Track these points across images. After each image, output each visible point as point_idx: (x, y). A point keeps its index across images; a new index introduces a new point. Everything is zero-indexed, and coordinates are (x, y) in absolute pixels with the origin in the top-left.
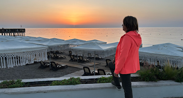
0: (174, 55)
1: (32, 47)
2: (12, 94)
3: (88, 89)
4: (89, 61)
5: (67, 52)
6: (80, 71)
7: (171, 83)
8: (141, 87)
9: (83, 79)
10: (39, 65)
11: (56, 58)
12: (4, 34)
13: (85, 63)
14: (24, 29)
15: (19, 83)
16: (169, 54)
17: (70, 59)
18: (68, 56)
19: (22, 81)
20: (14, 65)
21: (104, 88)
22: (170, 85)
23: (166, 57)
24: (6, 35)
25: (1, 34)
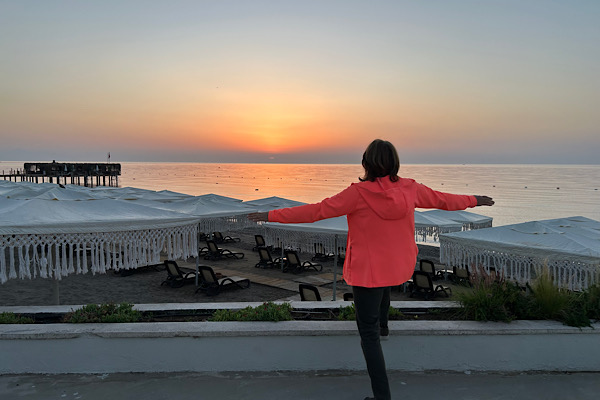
0: (583, 254)
1: (158, 218)
2: (110, 338)
3: (312, 334)
4: (319, 268)
5: (250, 240)
6: (288, 298)
7: (550, 327)
8: (463, 334)
9: (299, 309)
10: (164, 275)
11: (216, 256)
12: (55, 179)
13: (304, 276)
14: (118, 166)
15: (126, 312)
16: (569, 249)
17: (257, 260)
18: (252, 253)
19: (133, 309)
20: (109, 267)
22: (549, 333)
23: (559, 258)
24: (61, 182)
25: (47, 179)
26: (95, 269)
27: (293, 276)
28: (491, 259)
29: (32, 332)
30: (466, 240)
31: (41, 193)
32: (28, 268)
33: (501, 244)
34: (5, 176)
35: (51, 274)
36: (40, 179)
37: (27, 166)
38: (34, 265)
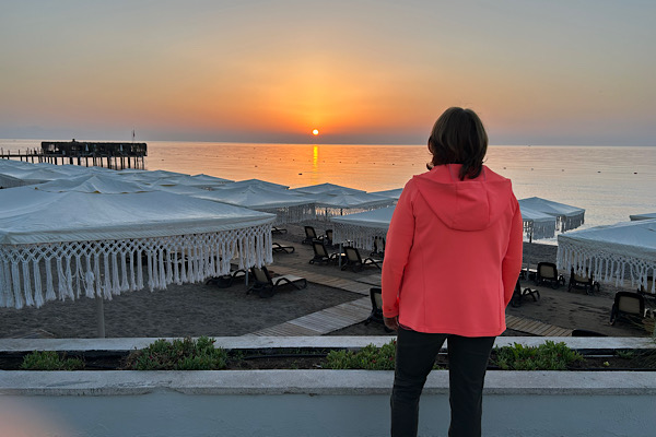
1: (227, 216)
2: (195, 394)
5: (299, 231)
6: (354, 302)
12: (75, 160)
13: (366, 275)
14: (144, 146)
15: (208, 353)
17: (311, 255)
18: (301, 246)
19: (216, 346)
20: (170, 280)
21: (539, 392)
24: (82, 163)
25: (67, 160)
26: (153, 284)
27: (354, 275)
28: (627, 266)
29: (86, 386)
30: (593, 242)
31: (78, 183)
32: (70, 287)
33: (642, 248)
34: (21, 156)
35: (99, 292)
36: (59, 159)
37: (45, 145)
38: (78, 282)
